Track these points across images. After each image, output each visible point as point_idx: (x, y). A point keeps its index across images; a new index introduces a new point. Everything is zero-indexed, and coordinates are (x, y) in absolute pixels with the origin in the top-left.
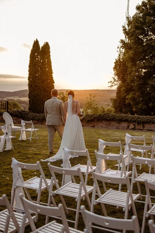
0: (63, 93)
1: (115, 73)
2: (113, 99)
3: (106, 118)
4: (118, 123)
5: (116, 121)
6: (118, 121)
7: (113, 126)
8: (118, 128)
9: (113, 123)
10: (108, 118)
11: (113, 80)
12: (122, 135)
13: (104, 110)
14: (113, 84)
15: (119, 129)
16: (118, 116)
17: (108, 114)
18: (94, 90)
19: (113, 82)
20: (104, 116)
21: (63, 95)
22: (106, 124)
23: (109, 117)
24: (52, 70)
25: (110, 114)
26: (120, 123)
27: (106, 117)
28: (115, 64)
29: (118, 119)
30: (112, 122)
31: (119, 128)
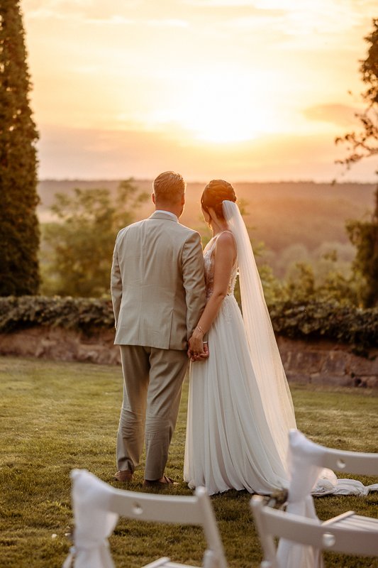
0: (106, 193)
1: (370, 92)
2: (359, 226)
3: (296, 327)
4: (357, 353)
5: (345, 342)
6: (357, 341)
7: (332, 367)
8: (358, 382)
9: (332, 354)
10: (306, 329)
11: (360, 130)
12: (355, 421)
13: (312, 282)
14: (360, 150)
15: (365, 385)
16: (359, 317)
17: (305, 304)
18: (291, 184)
19: (359, 140)
20: (284, 316)
21: (105, 203)
22: (294, 357)
23: (310, 319)
24: (29, 71)
25: (317, 305)
26: (371, 356)
27: (293, 322)
28: (369, 45)
29: (358, 333)
30: (329, 349)
31: (364, 379)
